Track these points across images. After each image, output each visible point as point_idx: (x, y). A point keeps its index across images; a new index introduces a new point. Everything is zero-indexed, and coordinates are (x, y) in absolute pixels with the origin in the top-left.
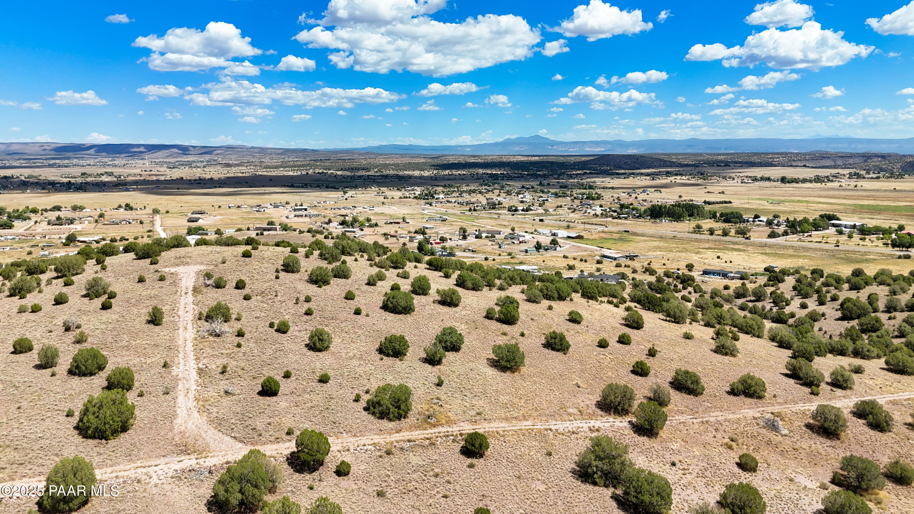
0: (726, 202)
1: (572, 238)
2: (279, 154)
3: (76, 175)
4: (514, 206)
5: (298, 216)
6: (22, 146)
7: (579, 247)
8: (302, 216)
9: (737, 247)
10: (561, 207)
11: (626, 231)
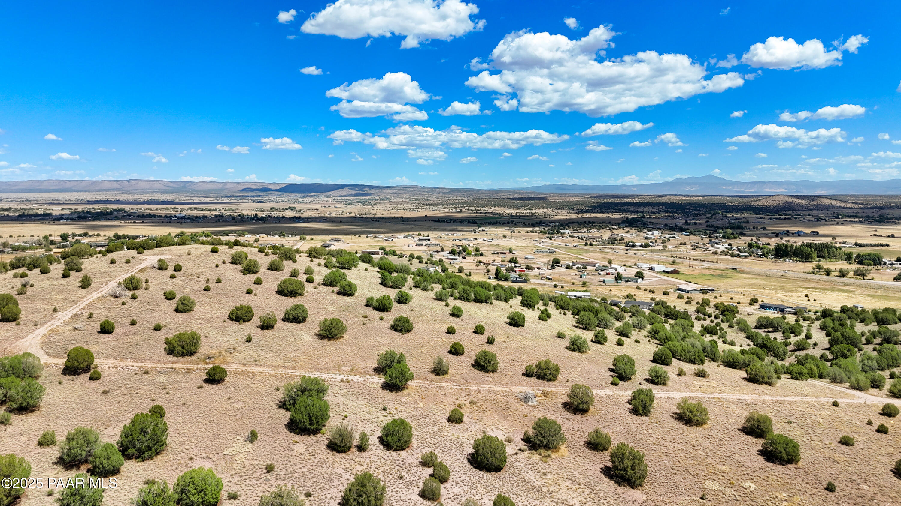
0: (882, 245)
1: (667, 272)
2: (445, 193)
3: (265, 209)
4: (632, 242)
5: (419, 245)
6: (235, 185)
7: (667, 280)
8: (422, 245)
9: (847, 288)
10: (685, 244)
11: (733, 269)
